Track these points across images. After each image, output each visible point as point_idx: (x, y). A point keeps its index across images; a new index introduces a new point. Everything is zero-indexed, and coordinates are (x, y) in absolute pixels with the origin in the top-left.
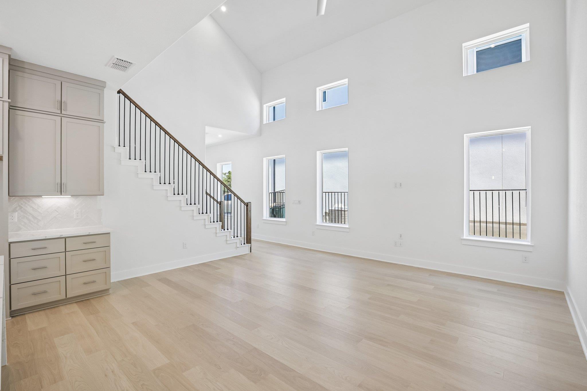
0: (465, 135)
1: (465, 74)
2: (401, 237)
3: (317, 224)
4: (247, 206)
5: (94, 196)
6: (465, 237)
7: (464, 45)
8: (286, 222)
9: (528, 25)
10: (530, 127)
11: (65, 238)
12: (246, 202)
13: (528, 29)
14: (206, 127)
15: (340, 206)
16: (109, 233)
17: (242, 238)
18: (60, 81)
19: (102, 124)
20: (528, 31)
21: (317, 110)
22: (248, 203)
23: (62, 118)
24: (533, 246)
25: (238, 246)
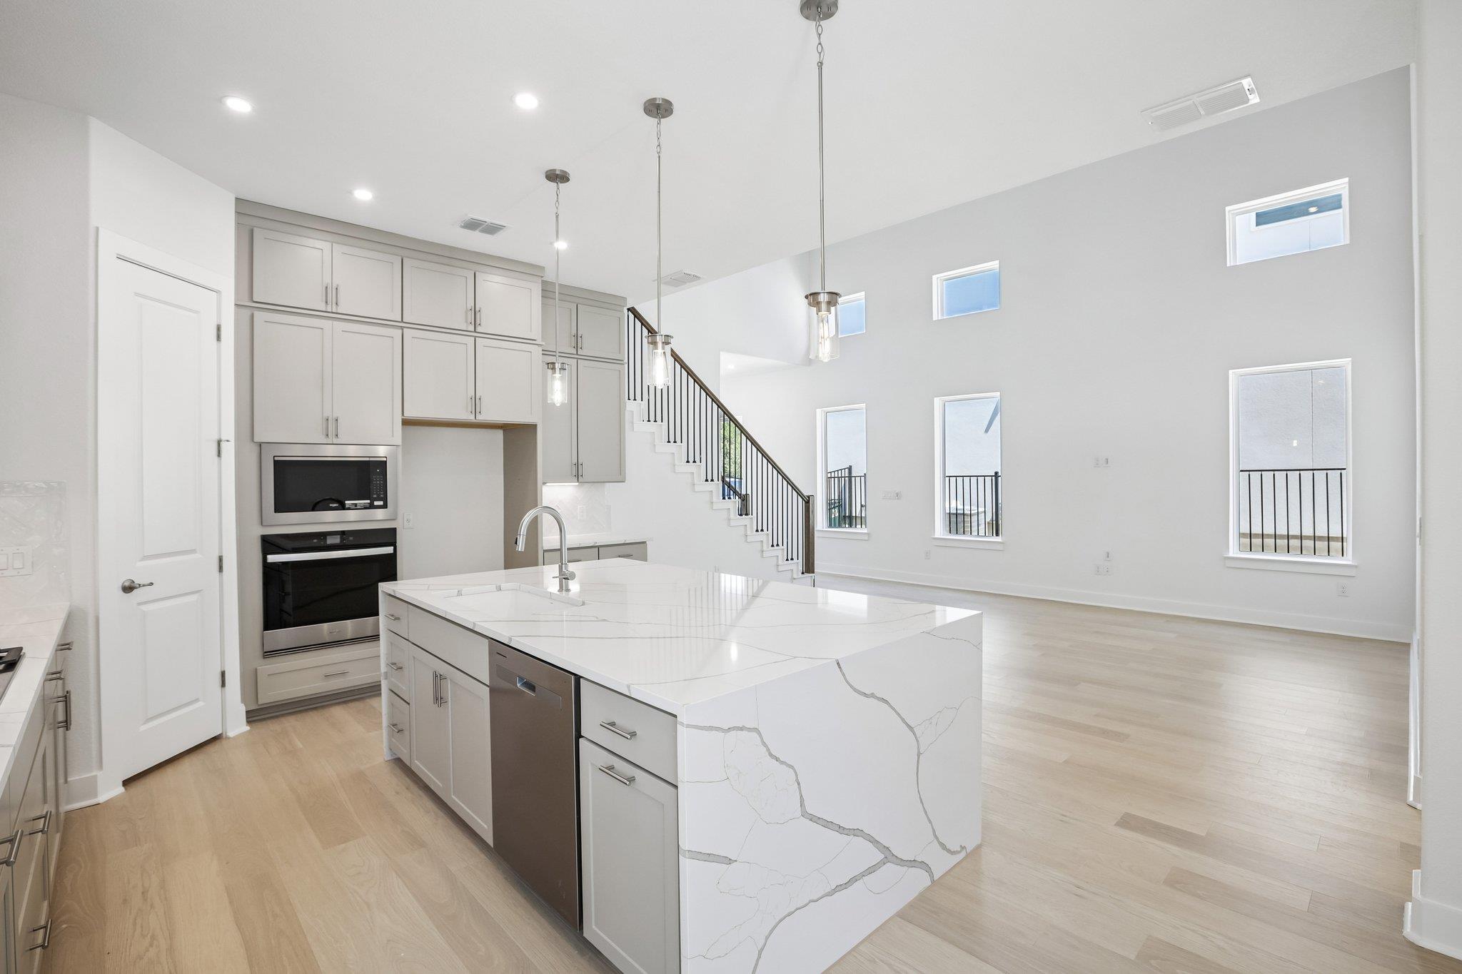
0: (1231, 372)
1: (1230, 262)
2: (1108, 557)
3: (936, 536)
4: (807, 502)
5: (599, 484)
6: (1231, 554)
7: (1228, 209)
8: (868, 534)
9: (1346, 180)
10: (1350, 359)
11: (599, 547)
12: (805, 494)
13: (1347, 186)
14: (721, 353)
15: (953, 505)
16: (644, 543)
17: (799, 564)
18: (575, 303)
19: (621, 366)
20: (1347, 188)
21: (934, 319)
22: (809, 497)
23: (579, 361)
24: (1356, 567)
25: (795, 576)
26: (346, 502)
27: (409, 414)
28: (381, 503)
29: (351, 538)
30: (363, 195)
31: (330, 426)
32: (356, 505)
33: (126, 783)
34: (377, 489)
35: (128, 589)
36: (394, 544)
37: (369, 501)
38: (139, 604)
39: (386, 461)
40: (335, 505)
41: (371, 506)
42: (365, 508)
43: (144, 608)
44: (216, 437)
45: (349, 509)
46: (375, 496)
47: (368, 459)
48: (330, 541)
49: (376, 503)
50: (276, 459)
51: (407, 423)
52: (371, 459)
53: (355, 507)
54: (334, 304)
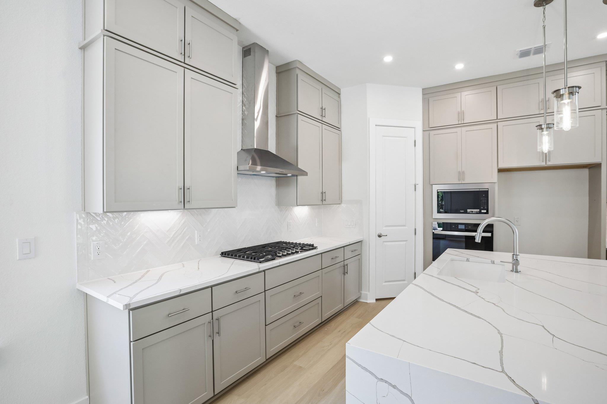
26: (468, 210)
27: (502, 166)
28: (485, 211)
29: (470, 227)
30: (460, 66)
31: (461, 175)
32: (472, 211)
33: (377, 300)
34: (483, 204)
35: (380, 236)
36: (492, 232)
37: (479, 210)
38: (384, 242)
39: (488, 191)
40: (462, 211)
41: (480, 213)
42: (477, 213)
43: (386, 243)
44: (414, 183)
45: (469, 213)
46: (482, 208)
47: (478, 190)
48: (460, 227)
49: (483, 211)
50: (438, 191)
51: (500, 171)
52: (480, 190)
53: (472, 213)
54: (462, 120)
